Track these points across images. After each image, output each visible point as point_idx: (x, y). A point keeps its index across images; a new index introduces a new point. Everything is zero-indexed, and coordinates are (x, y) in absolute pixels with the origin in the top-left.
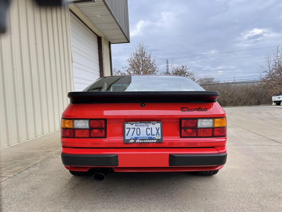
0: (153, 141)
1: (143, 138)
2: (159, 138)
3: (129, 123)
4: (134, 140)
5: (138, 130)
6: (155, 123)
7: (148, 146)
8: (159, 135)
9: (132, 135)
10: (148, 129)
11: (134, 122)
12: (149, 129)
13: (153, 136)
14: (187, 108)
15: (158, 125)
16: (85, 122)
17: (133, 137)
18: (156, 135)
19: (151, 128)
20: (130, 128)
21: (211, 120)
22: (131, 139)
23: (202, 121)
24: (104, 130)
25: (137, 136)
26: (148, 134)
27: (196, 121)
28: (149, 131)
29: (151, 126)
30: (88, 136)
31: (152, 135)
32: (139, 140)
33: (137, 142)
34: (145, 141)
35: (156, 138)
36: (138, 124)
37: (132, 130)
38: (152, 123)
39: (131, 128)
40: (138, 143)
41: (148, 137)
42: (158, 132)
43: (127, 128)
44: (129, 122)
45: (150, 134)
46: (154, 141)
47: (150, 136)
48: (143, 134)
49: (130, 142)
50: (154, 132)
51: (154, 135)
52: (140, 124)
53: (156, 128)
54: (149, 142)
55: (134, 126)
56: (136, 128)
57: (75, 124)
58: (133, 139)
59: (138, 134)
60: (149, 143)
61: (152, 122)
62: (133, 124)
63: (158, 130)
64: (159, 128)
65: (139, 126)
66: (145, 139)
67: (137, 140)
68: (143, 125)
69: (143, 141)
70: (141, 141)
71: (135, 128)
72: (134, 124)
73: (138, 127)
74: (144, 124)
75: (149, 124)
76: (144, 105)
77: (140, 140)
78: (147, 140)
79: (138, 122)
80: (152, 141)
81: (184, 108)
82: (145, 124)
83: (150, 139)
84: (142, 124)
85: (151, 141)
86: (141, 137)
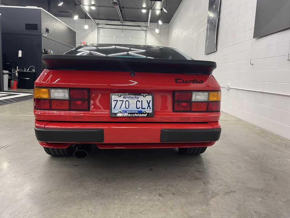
1: (132, 112)
2: (150, 112)
5: (127, 102)
6: (146, 96)
7: (137, 120)
8: (150, 108)
9: (120, 108)
10: (138, 102)
11: (122, 94)
12: (140, 102)
13: (143, 110)
14: (182, 79)
15: (149, 98)
16: (64, 92)
17: (121, 110)
18: (147, 109)
19: (142, 101)
20: (117, 101)
21: (206, 93)
22: (118, 113)
23: (197, 95)
24: (87, 102)
25: (125, 110)
26: (138, 107)
27: (190, 94)
28: (139, 105)
29: (141, 98)
30: (68, 108)
31: (142, 108)
32: (127, 114)
33: (125, 116)
34: (134, 115)
35: (147, 112)
36: (127, 96)
37: (119, 103)
38: (143, 96)
39: (119, 101)
40: (127, 117)
41: (138, 111)
42: (149, 106)
43: (114, 101)
44: (116, 94)
45: (140, 107)
46: (145, 116)
47: (140, 109)
48: (133, 108)
49: (117, 115)
50: (145, 105)
51: (145, 108)
52: (129, 96)
53: (147, 101)
54: (139, 116)
55: (121, 98)
57: (51, 94)
58: (121, 113)
59: (127, 107)
60: (139, 117)
61: (142, 94)
62: (121, 95)
63: (149, 104)
64: (150, 101)
65: (128, 98)
66: (135, 113)
69: (132, 115)
70: (130, 115)
71: (123, 101)
73: (126, 100)
74: (133, 96)
75: (139, 96)
76: (134, 74)
77: (129, 113)
78: (137, 114)
79: (127, 94)
80: (142, 115)
81: (178, 79)
82: (135, 96)
83: (140, 112)
84: (131, 96)
85: (141, 115)
86: (130, 111)
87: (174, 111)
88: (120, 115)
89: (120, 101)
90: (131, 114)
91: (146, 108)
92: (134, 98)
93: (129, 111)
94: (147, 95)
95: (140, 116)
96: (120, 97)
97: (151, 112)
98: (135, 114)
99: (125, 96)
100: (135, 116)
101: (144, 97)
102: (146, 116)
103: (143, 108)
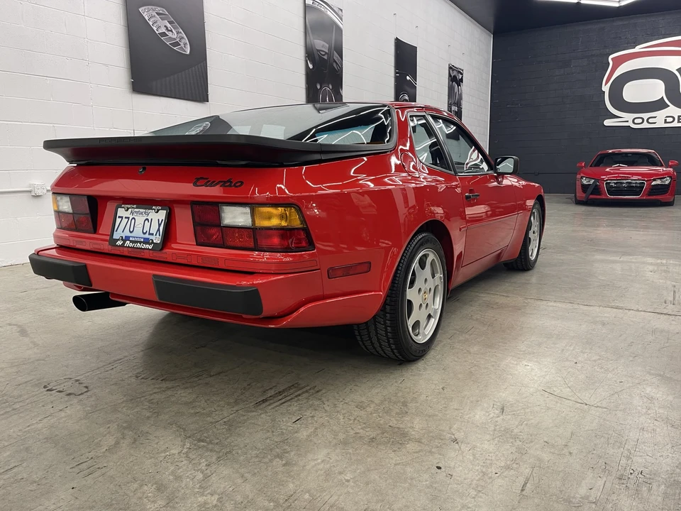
0: (147, 246)
1: (136, 239)
2: (158, 242)
3: (124, 207)
4: (122, 242)
5: (133, 220)
6: (158, 210)
8: (159, 235)
9: (123, 231)
10: (147, 221)
11: (129, 206)
12: (149, 221)
13: (151, 237)
14: (205, 179)
15: (162, 215)
16: (67, 201)
17: (123, 235)
18: (156, 235)
19: (151, 220)
20: (122, 217)
21: (247, 210)
22: (119, 240)
24: (90, 218)
25: (129, 234)
26: (145, 231)
27: (216, 209)
28: (147, 227)
29: (151, 214)
30: (74, 227)
31: (150, 234)
32: (129, 242)
33: (126, 245)
34: (136, 245)
35: (154, 241)
36: (136, 210)
37: (125, 221)
38: (155, 210)
39: (124, 218)
40: (128, 247)
41: (144, 239)
42: (159, 230)
43: (119, 217)
45: (147, 232)
46: (149, 247)
47: (147, 236)
48: (138, 233)
49: (117, 244)
50: (154, 229)
51: (153, 234)
52: (138, 210)
53: (158, 220)
55: (128, 214)
56: (131, 217)
57: (58, 203)
58: (122, 240)
59: (132, 229)
60: (141, 248)
61: (154, 207)
62: (128, 208)
63: (160, 225)
64: (162, 221)
65: (135, 214)
66: (137, 242)
67: (127, 242)
69: (134, 245)
70: (131, 245)
71: (128, 218)
72: (130, 210)
73: (133, 216)
74: (143, 210)
75: (150, 211)
77: (131, 242)
78: (140, 242)
79: (135, 206)
81: (198, 178)
82: (145, 211)
83: (146, 241)
84: (140, 210)
85: (145, 245)
86: (134, 238)
87: (197, 245)
88: (119, 243)
89: (126, 218)
90: (133, 242)
92: (143, 213)
93: (132, 237)
94: (160, 209)
95: (144, 247)
96: (127, 211)
98: (138, 244)
99: (133, 209)
100: (137, 247)
101: (155, 212)
102: (151, 248)
103: (150, 232)
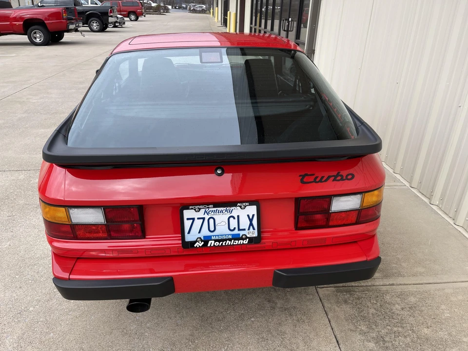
1: (221, 238)
2: (254, 236)
3: (192, 209)
4: (203, 243)
5: (211, 221)
6: (245, 206)
7: (231, 249)
8: (254, 229)
9: (199, 232)
10: (231, 219)
11: (201, 207)
12: (234, 218)
13: (241, 233)
14: (314, 175)
15: (252, 210)
17: (202, 235)
18: (249, 229)
19: (238, 216)
20: (193, 219)
21: (359, 197)
22: (196, 241)
24: (138, 226)
25: (210, 234)
26: (232, 228)
27: (328, 200)
28: (234, 223)
29: (236, 211)
30: (106, 236)
31: (239, 230)
32: (213, 242)
34: (225, 243)
35: (248, 236)
36: (210, 209)
37: (198, 223)
38: (241, 207)
39: (196, 219)
41: (232, 235)
42: (251, 224)
43: (188, 219)
45: (235, 228)
46: (244, 242)
47: (236, 232)
48: (222, 230)
49: (195, 246)
50: (245, 223)
51: (244, 230)
52: (215, 209)
53: (248, 216)
54: (234, 243)
55: (201, 214)
56: (207, 217)
58: (202, 241)
59: (212, 228)
60: (233, 245)
61: (239, 204)
62: (200, 209)
63: (251, 220)
64: (253, 215)
65: (213, 213)
66: (226, 240)
67: (210, 242)
68: (222, 212)
69: (222, 244)
70: (217, 244)
71: (204, 219)
72: (203, 211)
73: (210, 216)
74: (222, 209)
75: (233, 208)
76: (223, 172)
77: (216, 241)
78: (230, 240)
80: (240, 241)
81: (306, 175)
82: (225, 208)
83: (236, 238)
84: (218, 209)
85: (237, 241)
86: (218, 236)
87: (297, 229)
88: (199, 244)
89: (198, 219)
90: (219, 241)
91: (247, 229)
92: (224, 211)
93: (216, 236)
94: (247, 205)
95: (237, 243)
96: (199, 211)
97: (256, 235)
98: (228, 241)
99: (207, 209)
100: (227, 244)
101: (242, 209)
102: (247, 242)
103: (241, 228)
